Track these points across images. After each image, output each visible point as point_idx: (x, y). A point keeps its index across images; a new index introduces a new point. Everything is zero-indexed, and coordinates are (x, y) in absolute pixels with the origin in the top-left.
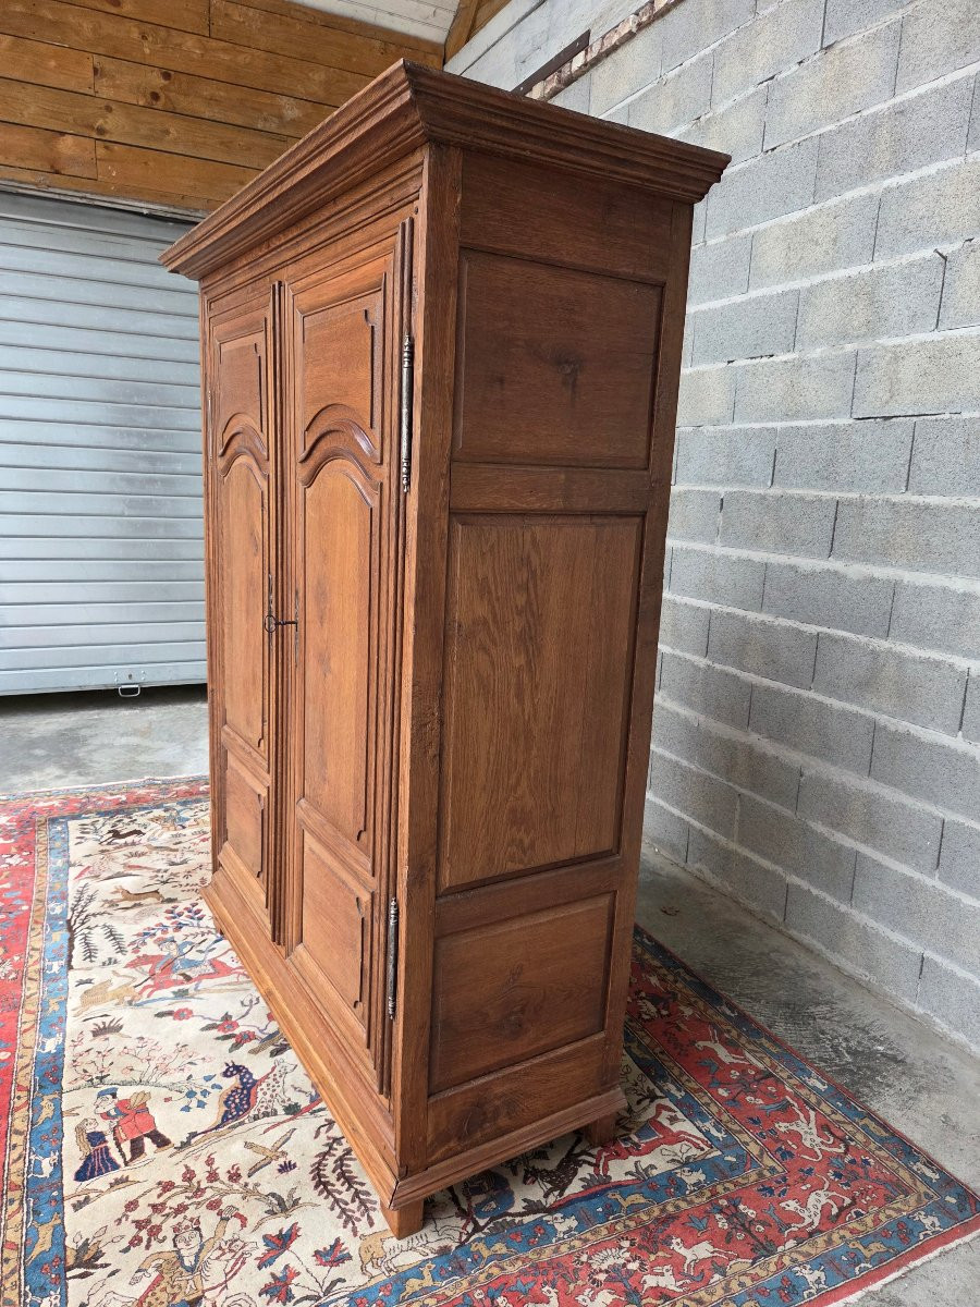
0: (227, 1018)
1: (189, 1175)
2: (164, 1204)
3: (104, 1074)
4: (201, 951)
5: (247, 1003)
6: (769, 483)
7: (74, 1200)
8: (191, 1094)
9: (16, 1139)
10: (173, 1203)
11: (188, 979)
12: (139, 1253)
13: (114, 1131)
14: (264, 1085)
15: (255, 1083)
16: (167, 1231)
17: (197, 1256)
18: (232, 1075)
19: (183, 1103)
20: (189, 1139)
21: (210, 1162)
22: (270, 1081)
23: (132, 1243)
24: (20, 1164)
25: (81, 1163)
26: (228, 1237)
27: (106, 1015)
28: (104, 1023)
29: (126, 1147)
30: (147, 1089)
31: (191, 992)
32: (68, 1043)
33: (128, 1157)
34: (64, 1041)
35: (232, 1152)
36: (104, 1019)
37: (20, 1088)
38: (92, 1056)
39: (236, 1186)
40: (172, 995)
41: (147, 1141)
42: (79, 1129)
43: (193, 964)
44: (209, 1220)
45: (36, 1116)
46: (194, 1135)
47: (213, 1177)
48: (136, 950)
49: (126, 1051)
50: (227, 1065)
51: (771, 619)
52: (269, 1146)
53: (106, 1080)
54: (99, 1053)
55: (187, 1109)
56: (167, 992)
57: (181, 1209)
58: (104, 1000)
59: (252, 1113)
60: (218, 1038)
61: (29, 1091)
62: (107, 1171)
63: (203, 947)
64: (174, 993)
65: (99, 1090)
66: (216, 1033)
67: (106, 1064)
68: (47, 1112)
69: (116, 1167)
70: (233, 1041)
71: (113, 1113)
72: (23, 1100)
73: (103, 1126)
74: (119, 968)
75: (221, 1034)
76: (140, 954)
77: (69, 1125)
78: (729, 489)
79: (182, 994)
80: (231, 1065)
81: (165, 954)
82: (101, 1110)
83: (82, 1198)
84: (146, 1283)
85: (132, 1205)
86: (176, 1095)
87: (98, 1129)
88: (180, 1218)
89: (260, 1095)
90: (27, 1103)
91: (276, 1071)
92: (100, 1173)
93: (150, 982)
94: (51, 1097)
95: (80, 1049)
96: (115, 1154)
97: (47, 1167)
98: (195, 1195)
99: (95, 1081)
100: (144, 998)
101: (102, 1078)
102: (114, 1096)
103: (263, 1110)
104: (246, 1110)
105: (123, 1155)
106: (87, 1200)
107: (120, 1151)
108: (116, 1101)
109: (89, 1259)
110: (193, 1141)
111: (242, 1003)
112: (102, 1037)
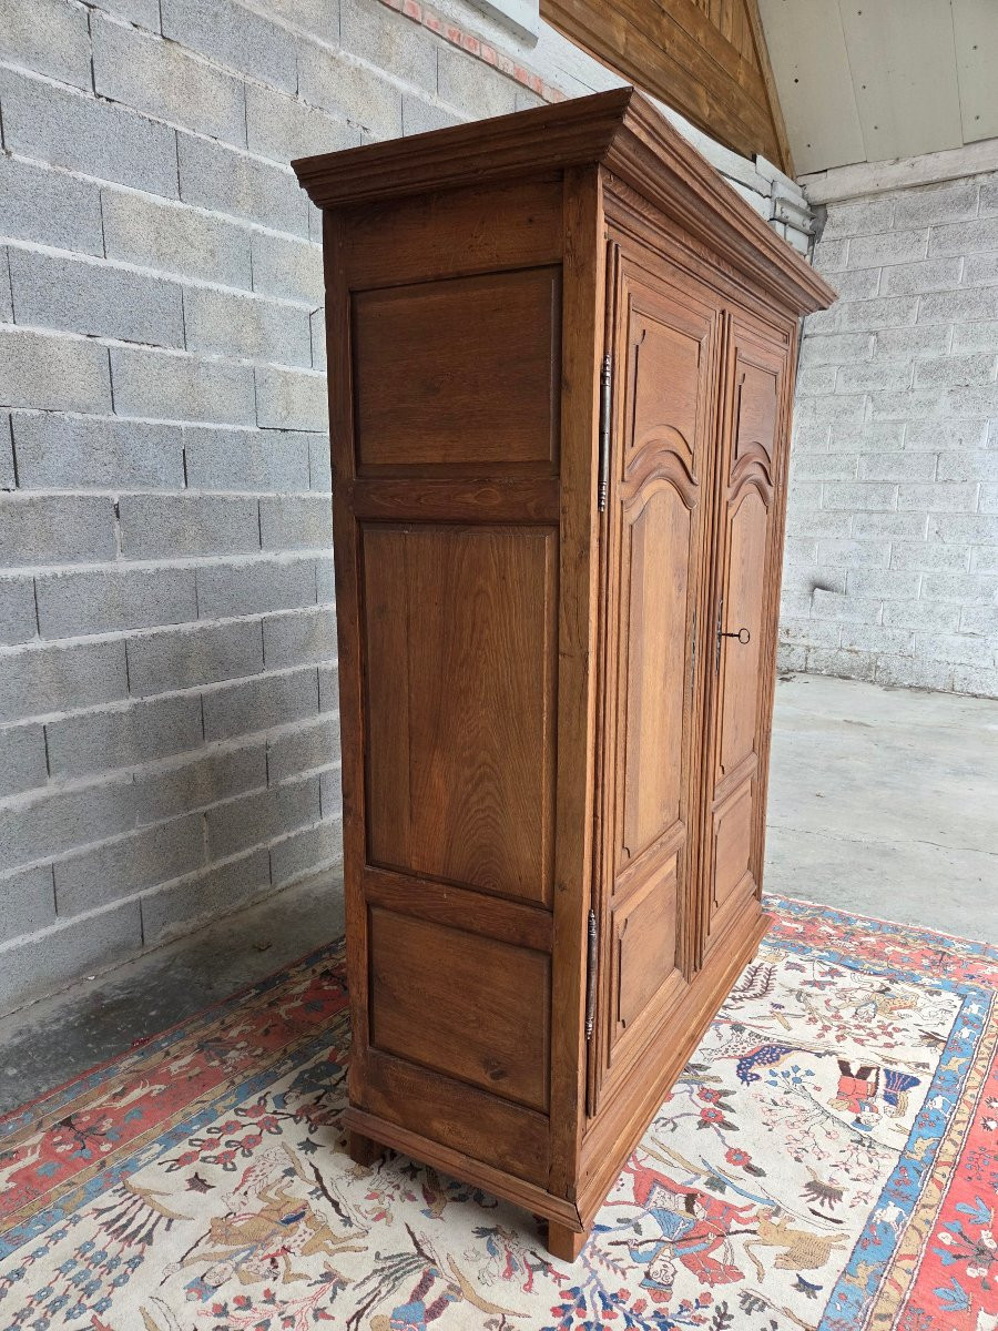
0: (703, 1124)
1: (840, 1038)
2: (868, 1035)
3: (855, 1145)
4: (638, 1230)
5: (671, 1126)
6: (183, 485)
7: (926, 1070)
8: (797, 1080)
9: (958, 1139)
10: (861, 1032)
11: (691, 1199)
12: (899, 1024)
13: (874, 1094)
14: (739, 1053)
15: (742, 1059)
16: (874, 1024)
17: (866, 1005)
18: (752, 1075)
19: (808, 1078)
20: (824, 1054)
21: (821, 1036)
22: (731, 1053)
23: (900, 1030)
24: (959, 1117)
25: (911, 1089)
26: (841, 1002)
27: (814, 1212)
28: (822, 1204)
29: (872, 1078)
30: (828, 1108)
31: (704, 1178)
32: (873, 1203)
33: (874, 1072)
34: (875, 1210)
35: (802, 1032)
36: (818, 1208)
37: (940, 1186)
38: (856, 1171)
39: (817, 1016)
40: (728, 1189)
41: (854, 1071)
42: (902, 1113)
43: (664, 1216)
44: (847, 1014)
45: (934, 1147)
46: (819, 1055)
47: (826, 1028)
48: (704, 1300)
49: (821, 1156)
50: (748, 1084)
51: (211, 623)
52: (776, 1021)
53: (857, 1138)
54: (847, 1170)
55: (809, 1073)
56: (729, 1196)
57: (858, 1027)
58: (802, 1238)
59: (766, 1043)
60: (733, 1111)
61: (932, 1176)
62: (894, 1073)
63: (628, 1234)
64: (722, 1191)
65: (868, 1133)
66: (728, 1117)
67: (848, 1153)
68: (922, 1145)
69: (887, 1072)
70: (722, 1100)
71: (867, 1108)
72: (940, 1170)
73: (880, 1103)
74: (749, 1282)
75: (724, 1113)
76: (706, 1287)
77: (907, 1122)
78: (124, 492)
79: (717, 1183)
80: (745, 1083)
81: (677, 1262)
82: (876, 1116)
83: (921, 1068)
84: (902, 1012)
85: (888, 1045)
86: (810, 1089)
87: (887, 1104)
88: (863, 1024)
89: (749, 1049)
90: (938, 1164)
91: (720, 1056)
92: (900, 1075)
93: (735, 1226)
94: (914, 1156)
95: (863, 1187)
96: (883, 1080)
97: (939, 1102)
98: (845, 1028)
99: (867, 1144)
100: (759, 1206)
101: (860, 1142)
102: (858, 1120)
103: (757, 1040)
104: (768, 1046)
105: (877, 1074)
106: (918, 1065)
107: (877, 1079)
108: (859, 1115)
109: (931, 1039)
110: (823, 1052)
111: (673, 1130)
112: (834, 1186)
